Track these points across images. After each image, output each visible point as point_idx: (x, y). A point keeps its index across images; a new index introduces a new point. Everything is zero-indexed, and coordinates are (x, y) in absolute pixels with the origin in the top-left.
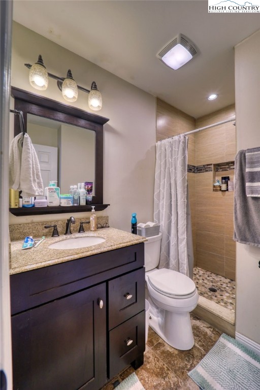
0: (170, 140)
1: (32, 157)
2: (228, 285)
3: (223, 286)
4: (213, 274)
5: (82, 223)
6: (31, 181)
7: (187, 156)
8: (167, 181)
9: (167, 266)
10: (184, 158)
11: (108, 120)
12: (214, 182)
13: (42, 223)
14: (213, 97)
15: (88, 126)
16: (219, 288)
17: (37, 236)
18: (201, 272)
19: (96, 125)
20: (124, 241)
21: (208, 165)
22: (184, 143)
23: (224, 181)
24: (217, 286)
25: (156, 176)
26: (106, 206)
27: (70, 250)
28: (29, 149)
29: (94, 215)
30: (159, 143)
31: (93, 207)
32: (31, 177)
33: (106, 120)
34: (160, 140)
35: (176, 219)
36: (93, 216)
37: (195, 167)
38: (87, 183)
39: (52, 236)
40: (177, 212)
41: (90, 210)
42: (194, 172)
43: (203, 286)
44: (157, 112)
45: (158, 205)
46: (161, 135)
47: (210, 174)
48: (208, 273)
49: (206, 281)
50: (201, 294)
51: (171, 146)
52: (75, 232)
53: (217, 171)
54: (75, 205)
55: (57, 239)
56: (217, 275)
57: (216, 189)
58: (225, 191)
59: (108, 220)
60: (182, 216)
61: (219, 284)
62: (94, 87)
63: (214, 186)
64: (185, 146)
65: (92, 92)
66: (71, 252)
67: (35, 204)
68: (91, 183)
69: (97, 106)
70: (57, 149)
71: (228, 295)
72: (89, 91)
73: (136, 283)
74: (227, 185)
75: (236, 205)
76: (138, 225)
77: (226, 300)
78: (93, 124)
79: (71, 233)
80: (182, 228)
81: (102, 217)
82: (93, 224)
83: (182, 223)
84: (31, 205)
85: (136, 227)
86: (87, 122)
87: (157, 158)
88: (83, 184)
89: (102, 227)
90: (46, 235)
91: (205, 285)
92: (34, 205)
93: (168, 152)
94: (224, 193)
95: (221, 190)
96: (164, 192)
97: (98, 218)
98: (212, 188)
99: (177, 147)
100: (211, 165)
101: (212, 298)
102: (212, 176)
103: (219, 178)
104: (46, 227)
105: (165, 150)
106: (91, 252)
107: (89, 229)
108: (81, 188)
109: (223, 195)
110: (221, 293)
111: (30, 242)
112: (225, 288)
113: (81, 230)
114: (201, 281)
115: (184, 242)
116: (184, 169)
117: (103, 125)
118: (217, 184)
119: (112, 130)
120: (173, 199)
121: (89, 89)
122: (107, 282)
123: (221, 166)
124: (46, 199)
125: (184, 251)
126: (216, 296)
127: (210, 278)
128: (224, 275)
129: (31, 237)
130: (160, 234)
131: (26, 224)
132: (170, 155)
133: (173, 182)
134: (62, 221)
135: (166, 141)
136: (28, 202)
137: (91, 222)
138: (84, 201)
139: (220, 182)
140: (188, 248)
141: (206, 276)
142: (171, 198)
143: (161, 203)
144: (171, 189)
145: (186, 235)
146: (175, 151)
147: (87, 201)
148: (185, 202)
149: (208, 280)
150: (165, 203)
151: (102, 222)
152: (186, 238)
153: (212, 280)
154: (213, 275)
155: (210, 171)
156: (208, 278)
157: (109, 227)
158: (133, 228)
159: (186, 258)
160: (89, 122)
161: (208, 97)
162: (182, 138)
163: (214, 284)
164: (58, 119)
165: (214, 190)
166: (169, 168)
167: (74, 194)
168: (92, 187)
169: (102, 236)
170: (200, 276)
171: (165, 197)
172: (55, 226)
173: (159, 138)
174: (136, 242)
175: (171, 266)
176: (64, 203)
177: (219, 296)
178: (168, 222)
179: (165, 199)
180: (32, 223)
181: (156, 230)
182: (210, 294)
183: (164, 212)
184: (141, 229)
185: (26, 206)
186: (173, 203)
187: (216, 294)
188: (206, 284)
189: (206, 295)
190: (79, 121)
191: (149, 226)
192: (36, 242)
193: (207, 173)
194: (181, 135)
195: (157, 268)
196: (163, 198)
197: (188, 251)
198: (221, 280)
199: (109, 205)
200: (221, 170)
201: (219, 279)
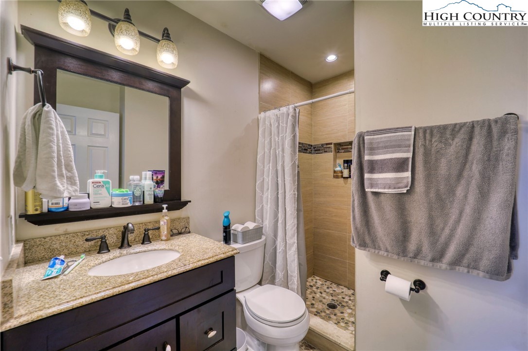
0: (276, 111)
1: (58, 140)
2: (351, 298)
3: (345, 300)
4: (333, 284)
5: (147, 230)
6: (54, 177)
7: (298, 134)
8: (272, 167)
9: (272, 282)
10: (294, 136)
11: (187, 82)
12: (335, 166)
13: (83, 233)
14: (331, 58)
15: (157, 90)
16: (340, 303)
17: (73, 254)
18: (319, 283)
19: (171, 89)
20: (206, 256)
21: (327, 144)
22: (294, 117)
23: (346, 165)
24: (337, 301)
25: (258, 160)
26: (186, 203)
27: (120, 276)
28: (52, 129)
29: (166, 218)
30: (262, 115)
31: (165, 206)
32: (54, 171)
33: (186, 83)
34: (265, 111)
35: (283, 216)
36: (164, 218)
37: (312, 146)
38: (155, 172)
39: (99, 253)
40: (285, 208)
41: (160, 210)
42: (310, 153)
43: (321, 301)
44: (260, 73)
45: (262, 197)
46: (267, 103)
47: (330, 156)
48: (328, 283)
49: (324, 295)
50: (317, 314)
51: (278, 119)
52: (137, 243)
53: (338, 152)
54: (137, 204)
55: (105, 256)
56: (338, 285)
57: (337, 175)
58: (347, 178)
59: (188, 223)
60: (291, 214)
61: (340, 297)
62: (166, 35)
63: (335, 172)
64: (295, 122)
65: (163, 42)
66: (119, 280)
67: (70, 207)
68: (163, 172)
69: (170, 62)
70: (118, 115)
71: (349, 311)
72: (159, 41)
73: (223, 313)
74: (350, 171)
75: (354, 201)
76: (233, 227)
77: (347, 318)
78: (165, 87)
79: (129, 246)
80: (292, 228)
81: (179, 219)
82: (164, 231)
83: (292, 222)
84: (63, 207)
85: (230, 231)
86: (156, 84)
87: (260, 135)
88: (149, 174)
89: (180, 233)
90: (88, 252)
91: (323, 300)
92: (68, 208)
93: (274, 129)
94: (346, 180)
95: (342, 177)
96: (269, 180)
97: (172, 221)
98: (332, 174)
99: (285, 122)
100: (331, 144)
101: (330, 317)
102: (332, 158)
103: (340, 161)
104: (87, 240)
105: (271, 125)
106: (151, 278)
107: (158, 238)
108: (146, 178)
109: (346, 184)
110: (342, 310)
111: (58, 266)
112: (347, 302)
113: (146, 239)
114: (318, 295)
115: (294, 248)
116: (294, 152)
117: (180, 88)
118: (338, 169)
119: (195, 97)
120: (280, 191)
121: (160, 38)
122: (177, 317)
123: (343, 146)
124: (89, 197)
125: (294, 260)
126: (335, 315)
127: (330, 291)
128: (347, 284)
129: (62, 257)
130: (264, 238)
131: (56, 236)
132: (276, 132)
133: (279, 168)
134: (115, 227)
135: (272, 113)
136: (56, 204)
137: (161, 228)
138: (150, 198)
139: (342, 167)
140: (299, 255)
141: (325, 287)
142: (278, 190)
143: (265, 196)
144: (277, 178)
145: (296, 238)
146: (282, 127)
147: (156, 199)
148: (295, 194)
149: (327, 293)
150: (269, 196)
151: (180, 226)
152: (296, 242)
153: (331, 292)
154: (334, 286)
155: (329, 152)
156: (327, 290)
157: (189, 232)
158: (225, 232)
159: (296, 268)
160: (159, 85)
161: (326, 58)
162: (291, 110)
163: (334, 298)
164: (110, 78)
165: (334, 177)
166: (275, 149)
167: (135, 188)
168: (163, 177)
169: (177, 248)
170: (317, 288)
171: (270, 188)
172: (103, 238)
173: (263, 109)
174: (223, 256)
175: (277, 280)
176: (118, 203)
177: (339, 314)
178: (273, 221)
179: (269, 190)
180: (66, 234)
181: (258, 232)
182: (328, 312)
183: (268, 208)
184: (236, 233)
185: (54, 210)
186: (280, 196)
187: (336, 311)
188: (324, 298)
189: (323, 314)
190: (144, 83)
191: (248, 227)
192: (69, 264)
193: (326, 154)
194: (290, 106)
195: (260, 283)
196: (268, 189)
197: (299, 259)
198: (342, 292)
199: (190, 201)
200: (343, 151)
201: (340, 291)
